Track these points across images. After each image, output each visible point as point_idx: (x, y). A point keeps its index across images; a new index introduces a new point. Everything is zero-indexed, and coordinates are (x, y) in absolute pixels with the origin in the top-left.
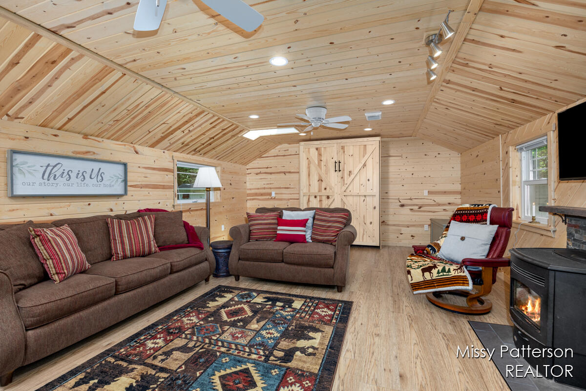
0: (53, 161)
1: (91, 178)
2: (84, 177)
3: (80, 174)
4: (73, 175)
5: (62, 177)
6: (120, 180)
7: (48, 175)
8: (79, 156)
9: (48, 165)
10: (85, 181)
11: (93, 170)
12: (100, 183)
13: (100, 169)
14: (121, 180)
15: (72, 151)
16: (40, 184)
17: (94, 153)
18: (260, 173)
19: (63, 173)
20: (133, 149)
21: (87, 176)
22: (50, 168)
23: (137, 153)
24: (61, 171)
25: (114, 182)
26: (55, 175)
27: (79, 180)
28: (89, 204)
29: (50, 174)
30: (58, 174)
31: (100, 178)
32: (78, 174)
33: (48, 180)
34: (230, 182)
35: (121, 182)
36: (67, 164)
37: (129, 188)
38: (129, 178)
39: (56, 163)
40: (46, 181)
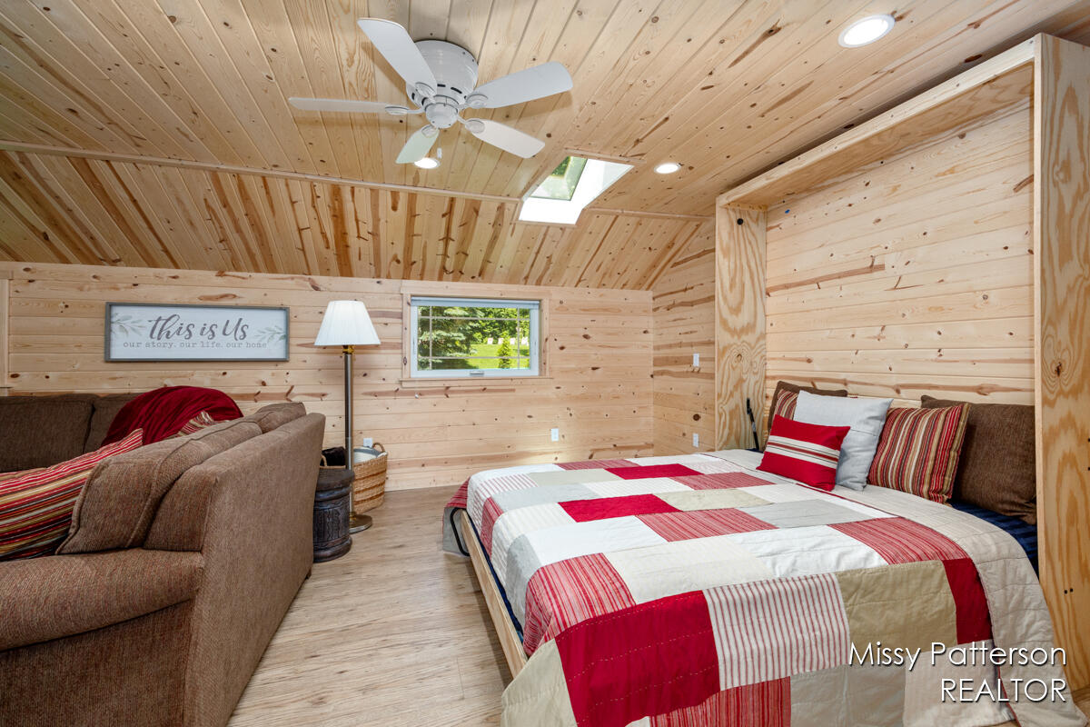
0: (166, 313)
1: (224, 334)
2: (213, 333)
3: (207, 329)
4: (195, 331)
5: (178, 334)
6: (277, 337)
7: (159, 331)
8: (209, 303)
9: (160, 319)
10: (215, 338)
11: (228, 322)
12: (240, 341)
13: (240, 320)
14: (279, 336)
15: (198, 296)
16: (148, 345)
17: (235, 296)
18: (674, 305)
19: (181, 328)
20: (308, 284)
21: (218, 332)
22: (161, 323)
23: (316, 289)
24: (178, 325)
25: (266, 339)
26: (169, 332)
27: (205, 338)
28: (225, 374)
29: (161, 331)
30: (173, 330)
31: (240, 333)
32: (204, 329)
33: (159, 339)
34: (583, 332)
35: (280, 339)
36: (186, 316)
37: (293, 349)
38: (292, 332)
39: (169, 316)
40: (156, 341)
